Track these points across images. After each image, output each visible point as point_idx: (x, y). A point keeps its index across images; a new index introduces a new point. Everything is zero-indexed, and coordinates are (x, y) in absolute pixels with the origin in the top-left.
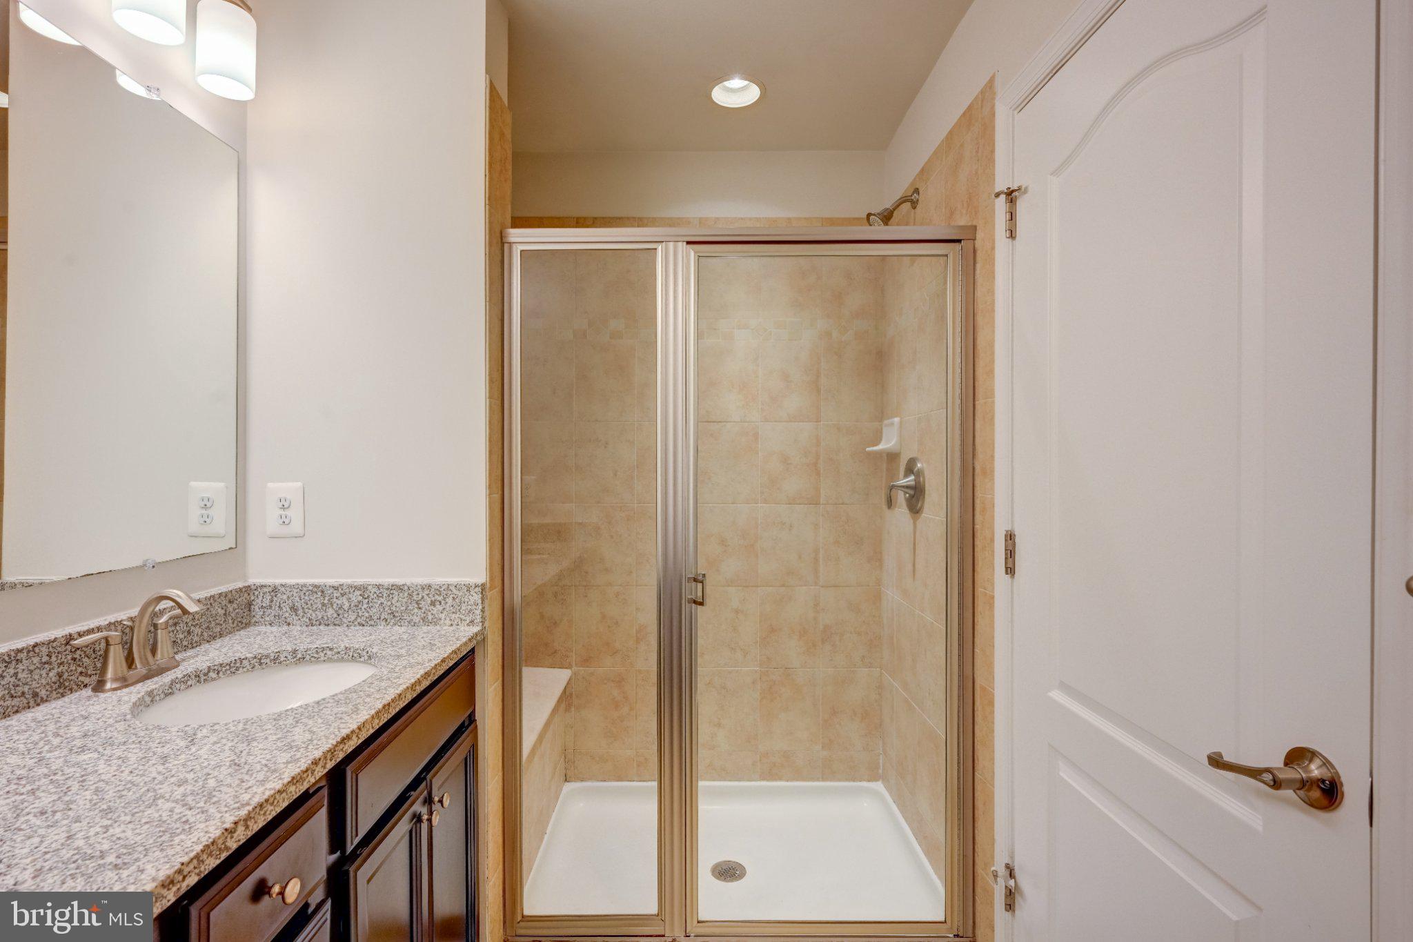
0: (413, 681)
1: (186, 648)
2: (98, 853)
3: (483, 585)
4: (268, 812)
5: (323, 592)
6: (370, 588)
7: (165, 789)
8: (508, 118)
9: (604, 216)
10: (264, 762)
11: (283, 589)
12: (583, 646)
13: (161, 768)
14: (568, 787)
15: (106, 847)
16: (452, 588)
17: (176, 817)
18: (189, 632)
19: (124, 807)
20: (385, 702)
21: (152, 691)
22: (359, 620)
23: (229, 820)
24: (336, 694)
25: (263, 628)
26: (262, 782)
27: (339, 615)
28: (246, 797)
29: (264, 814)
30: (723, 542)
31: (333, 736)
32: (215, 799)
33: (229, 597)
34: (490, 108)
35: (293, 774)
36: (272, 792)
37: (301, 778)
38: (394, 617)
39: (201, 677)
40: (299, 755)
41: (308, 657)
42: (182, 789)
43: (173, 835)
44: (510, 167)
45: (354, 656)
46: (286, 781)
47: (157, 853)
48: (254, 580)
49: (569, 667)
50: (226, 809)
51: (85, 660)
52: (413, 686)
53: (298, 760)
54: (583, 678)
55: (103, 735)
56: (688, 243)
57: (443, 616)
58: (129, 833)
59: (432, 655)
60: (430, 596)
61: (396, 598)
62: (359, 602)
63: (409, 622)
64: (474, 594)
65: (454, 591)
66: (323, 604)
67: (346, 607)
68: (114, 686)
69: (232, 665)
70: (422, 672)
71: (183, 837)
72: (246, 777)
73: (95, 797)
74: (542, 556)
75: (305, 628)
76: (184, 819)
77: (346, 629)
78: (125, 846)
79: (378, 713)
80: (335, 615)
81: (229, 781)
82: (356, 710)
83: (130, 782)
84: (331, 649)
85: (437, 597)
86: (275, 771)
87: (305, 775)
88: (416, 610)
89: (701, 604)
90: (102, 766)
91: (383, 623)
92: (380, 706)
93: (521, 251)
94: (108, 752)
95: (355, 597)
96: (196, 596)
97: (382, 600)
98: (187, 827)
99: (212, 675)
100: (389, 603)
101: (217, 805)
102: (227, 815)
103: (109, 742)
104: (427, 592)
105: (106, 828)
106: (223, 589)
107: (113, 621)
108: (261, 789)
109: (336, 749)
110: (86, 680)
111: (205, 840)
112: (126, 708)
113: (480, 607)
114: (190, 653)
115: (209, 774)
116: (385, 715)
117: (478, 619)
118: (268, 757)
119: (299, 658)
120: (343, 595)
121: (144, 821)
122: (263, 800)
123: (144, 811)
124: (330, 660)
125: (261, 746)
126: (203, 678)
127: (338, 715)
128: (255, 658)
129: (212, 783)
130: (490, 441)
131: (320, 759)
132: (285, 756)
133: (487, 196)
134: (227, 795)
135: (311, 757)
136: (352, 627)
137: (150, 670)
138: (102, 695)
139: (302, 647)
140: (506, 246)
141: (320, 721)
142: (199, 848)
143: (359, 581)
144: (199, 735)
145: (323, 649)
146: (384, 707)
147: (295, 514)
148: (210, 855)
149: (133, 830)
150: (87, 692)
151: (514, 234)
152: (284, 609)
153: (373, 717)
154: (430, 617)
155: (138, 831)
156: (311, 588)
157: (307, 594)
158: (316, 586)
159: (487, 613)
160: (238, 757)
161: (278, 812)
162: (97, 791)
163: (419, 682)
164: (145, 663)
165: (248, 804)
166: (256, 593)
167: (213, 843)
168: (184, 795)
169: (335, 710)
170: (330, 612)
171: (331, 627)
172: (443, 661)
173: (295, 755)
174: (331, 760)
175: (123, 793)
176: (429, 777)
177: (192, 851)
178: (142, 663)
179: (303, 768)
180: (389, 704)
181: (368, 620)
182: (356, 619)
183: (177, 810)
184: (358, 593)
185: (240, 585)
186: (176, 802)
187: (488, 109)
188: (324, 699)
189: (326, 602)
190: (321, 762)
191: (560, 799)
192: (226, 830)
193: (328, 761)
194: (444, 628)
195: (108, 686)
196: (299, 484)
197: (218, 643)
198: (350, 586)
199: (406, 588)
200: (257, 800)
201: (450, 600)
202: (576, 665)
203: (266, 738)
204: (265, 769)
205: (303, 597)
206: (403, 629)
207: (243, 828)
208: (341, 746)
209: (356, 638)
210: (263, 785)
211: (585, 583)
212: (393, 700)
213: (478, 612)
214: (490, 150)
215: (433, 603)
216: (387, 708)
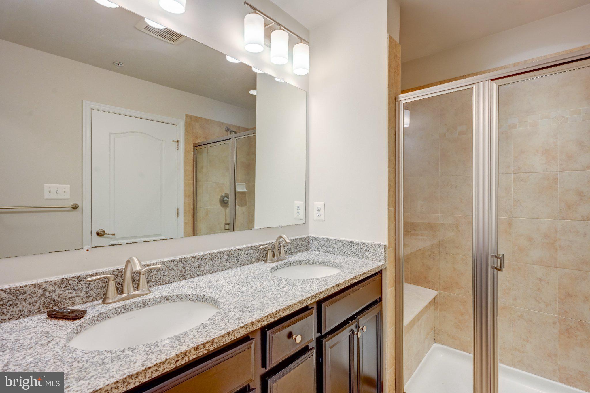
0: (350, 278)
1: (290, 254)
2: (247, 307)
3: (385, 246)
4: (290, 310)
5: (329, 241)
6: (344, 242)
7: (268, 294)
8: (400, 48)
9: (455, 77)
10: (294, 294)
11: (318, 239)
12: (444, 281)
13: (270, 288)
14: (435, 345)
15: (250, 306)
16: (373, 246)
17: (267, 303)
18: (291, 249)
19: (258, 296)
20: (337, 283)
21: (277, 265)
22: (341, 253)
23: (279, 308)
24: (323, 278)
25: (312, 252)
26: (291, 300)
27: (334, 250)
28: (285, 303)
29: (289, 310)
30: (530, 239)
31: (316, 291)
32: (278, 301)
33: (303, 240)
34: (389, 47)
35: (300, 300)
36: (292, 304)
37: (302, 302)
38: (352, 254)
39: (291, 264)
40: (304, 294)
41: (322, 263)
42: (271, 295)
43: (264, 308)
44: (400, 69)
45: (335, 265)
46: (297, 301)
47: (259, 312)
48: (311, 235)
49: (437, 290)
50: (279, 305)
51: (263, 253)
52: (349, 281)
53: (303, 296)
54: (444, 296)
55: (262, 275)
56: (492, 80)
57: (369, 256)
58: (256, 304)
59: (361, 270)
60: (365, 247)
61: (353, 247)
62: (341, 246)
63: (357, 257)
64: (382, 249)
65: (374, 247)
66: (330, 246)
67: (337, 247)
68: (270, 262)
69: (300, 262)
70: (354, 276)
71: (266, 309)
72: (288, 297)
73: (253, 292)
74: (423, 237)
75: (324, 253)
76: (268, 304)
77: (336, 256)
78: (253, 307)
79: (333, 287)
80: (333, 250)
81: (283, 297)
82: (327, 284)
83: (262, 290)
84: (329, 262)
85: (367, 248)
86: (296, 297)
87: (304, 301)
88: (360, 252)
89: (500, 270)
90: (258, 284)
91: (349, 255)
92: (335, 285)
93: (404, 104)
94: (261, 280)
95: (340, 244)
96: (290, 238)
97: (348, 247)
98: (268, 307)
99: (294, 264)
100: (350, 248)
101: (277, 303)
102: (278, 307)
103: (262, 278)
104: (364, 246)
105: (252, 301)
106: (301, 237)
107: (270, 242)
108: (289, 302)
109: (316, 296)
110: (264, 259)
111: (270, 312)
112: (269, 269)
113: (384, 255)
114: (291, 256)
115: (279, 293)
116: (337, 289)
117: (383, 260)
118: (296, 292)
119: (320, 263)
120: (336, 243)
121: (260, 301)
122: (289, 305)
123: (261, 299)
124: (328, 266)
125: (296, 289)
126: (292, 264)
127: (321, 285)
128: (307, 261)
129: (279, 296)
130: (389, 186)
131: (309, 298)
132: (300, 294)
133: (388, 84)
134: (280, 301)
135: (307, 296)
136: (338, 256)
137: (278, 259)
138: (266, 264)
139: (321, 260)
140: (397, 103)
141: (315, 285)
142: (268, 314)
143: (341, 239)
144: (282, 281)
145: (327, 262)
146: (336, 285)
147: (322, 212)
148: (271, 317)
149: (257, 303)
150: (263, 262)
151: (401, 97)
152: (318, 246)
153: (331, 288)
154: (365, 256)
155: (257, 304)
156: (326, 239)
157: (325, 241)
158: (328, 239)
159: (387, 258)
160: (288, 290)
161: (294, 311)
162: (254, 290)
163: (352, 279)
164: (277, 257)
165: (285, 305)
166: (311, 239)
167: (272, 314)
168: (271, 298)
169: (321, 283)
170: (332, 249)
171: (332, 254)
172: (364, 273)
173: (303, 294)
174: (314, 299)
175: (259, 292)
176: (358, 318)
177: (266, 314)
178: (276, 256)
179: (304, 299)
180: (338, 285)
181: (343, 253)
182: (340, 253)
183: (268, 301)
184: (340, 243)
185: (306, 236)
186: (269, 299)
187: (388, 47)
188: (319, 278)
189: (330, 245)
190: (310, 299)
191: (431, 350)
192: (277, 311)
193: (313, 299)
194: (370, 261)
195: (268, 261)
196: (323, 203)
197: (299, 254)
198: (338, 240)
199: (356, 243)
200: (288, 305)
201: (372, 250)
202: (440, 289)
203: (298, 287)
204: (293, 296)
205: (324, 242)
206: (355, 259)
207: (282, 312)
208: (318, 295)
209: (338, 259)
210: (291, 301)
211: (444, 252)
212: (340, 284)
213: (383, 257)
214: (389, 64)
215: (366, 251)
216: (337, 286)
